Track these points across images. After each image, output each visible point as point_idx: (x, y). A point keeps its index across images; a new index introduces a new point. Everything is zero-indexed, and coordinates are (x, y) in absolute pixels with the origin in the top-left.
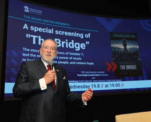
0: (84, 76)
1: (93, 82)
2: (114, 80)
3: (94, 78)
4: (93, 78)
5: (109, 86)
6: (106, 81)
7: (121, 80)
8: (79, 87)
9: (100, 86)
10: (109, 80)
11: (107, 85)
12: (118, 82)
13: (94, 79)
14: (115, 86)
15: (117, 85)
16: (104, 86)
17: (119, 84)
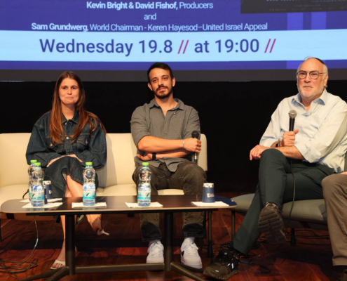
0: (114, 10)
1: (146, 30)
2: (237, 27)
3: (153, 17)
4: (147, 17)
5: (213, 47)
6: (200, 30)
7: (266, 26)
8: (89, 48)
9: (175, 47)
10: (214, 26)
11: (203, 42)
12: (249, 35)
13: (150, 22)
14: (236, 47)
15: (244, 43)
16: (191, 47)
17: (255, 43)
